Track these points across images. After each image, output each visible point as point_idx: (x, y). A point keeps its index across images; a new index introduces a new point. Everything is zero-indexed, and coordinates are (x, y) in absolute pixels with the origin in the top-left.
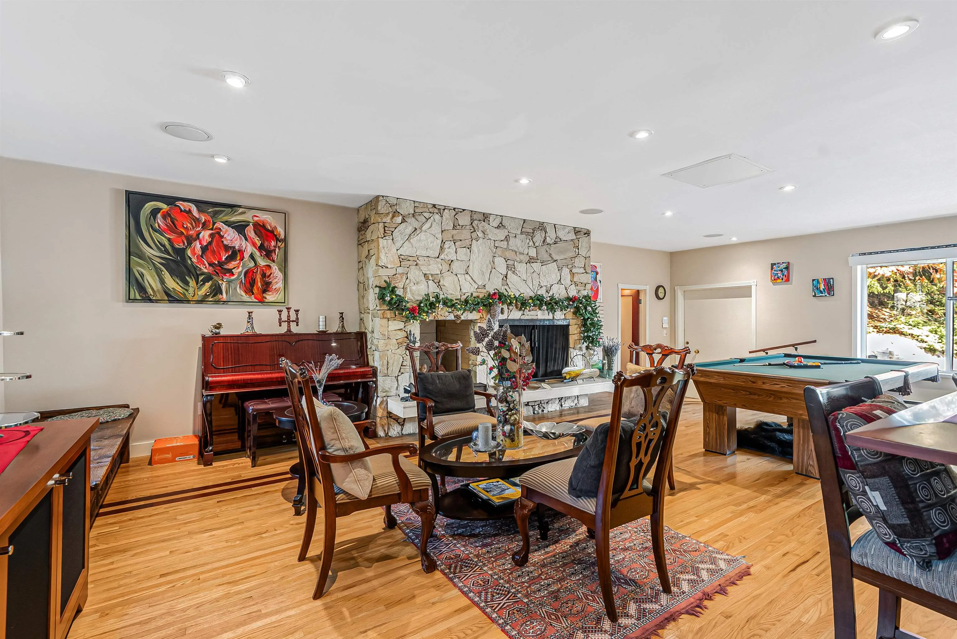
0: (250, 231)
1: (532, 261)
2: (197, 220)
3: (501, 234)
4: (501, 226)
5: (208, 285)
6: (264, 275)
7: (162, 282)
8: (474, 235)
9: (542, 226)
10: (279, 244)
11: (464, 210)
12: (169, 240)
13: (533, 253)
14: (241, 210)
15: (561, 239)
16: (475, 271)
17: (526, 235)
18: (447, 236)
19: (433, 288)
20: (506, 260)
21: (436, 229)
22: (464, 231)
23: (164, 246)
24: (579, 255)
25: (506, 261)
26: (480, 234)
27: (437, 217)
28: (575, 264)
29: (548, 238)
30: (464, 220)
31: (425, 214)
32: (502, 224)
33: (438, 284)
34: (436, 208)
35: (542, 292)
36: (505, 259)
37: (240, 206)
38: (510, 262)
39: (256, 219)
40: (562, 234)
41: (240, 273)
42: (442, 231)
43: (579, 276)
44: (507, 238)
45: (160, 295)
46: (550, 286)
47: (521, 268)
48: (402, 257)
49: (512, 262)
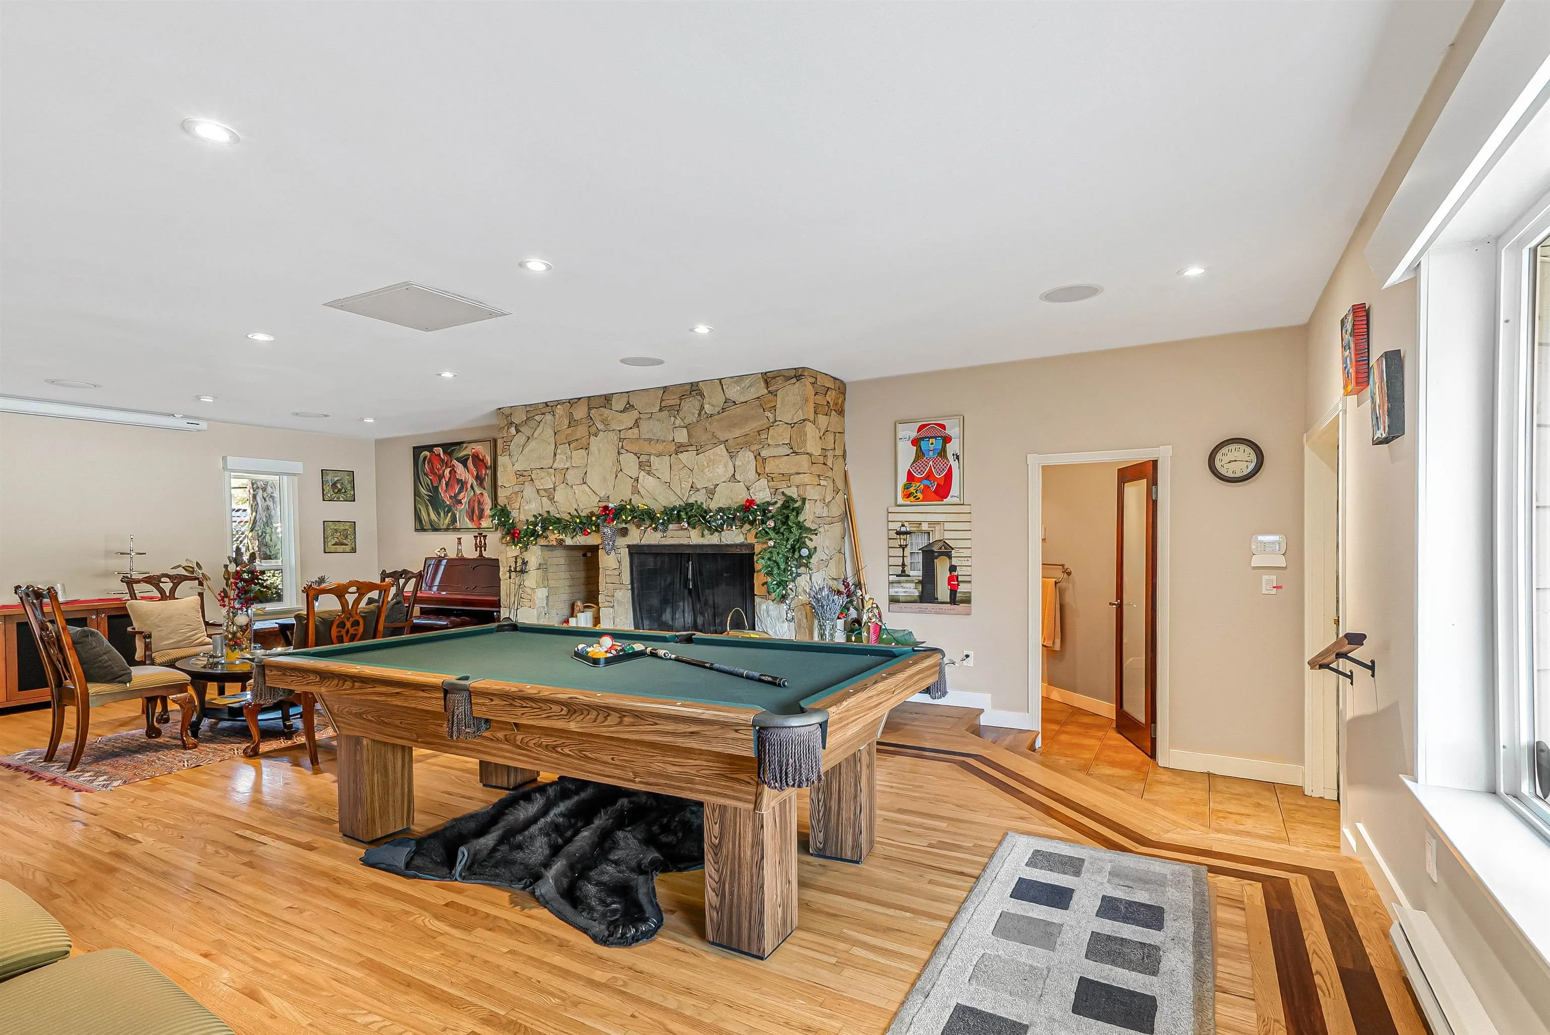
0: (470, 463)
1: (681, 449)
2: (443, 460)
3: (628, 419)
4: (629, 407)
5: (450, 514)
6: (479, 502)
7: (429, 515)
8: (593, 429)
9: (694, 389)
10: (488, 471)
11: (579, 399)
12: (430, 480)
13: (682, 436)
14: (465, 445)
15: (734, 402)
16: (594, 479)
17: (668, 411)
18: (561, 438)
19: (547, 505)
20: (639, 455)
21: (549, 433)
22: (580, 428)
23: (428, 485)
24: (777, 423)
25: (639, 458)
26: (601, 426)
27: (549, 417)
28: (770, 442)
29: (706, 406)
30: (580, 413)
31: (536, 418)
32: (629, 403)
33: (551, 499)
34: (549, 407)
35: (700, 498)
36: (635, 454)
37: (463, 443)
38: (643, 458)
39: (473, 451)
40: (733, 392)
41: (466, 502)
42: (555, 434)
43: (777, 461)
44: (637, 424)
45: (428, 526)
46: (713, 487)
47: (660, 464)
48: (518, 473)
49: (647, 457)
